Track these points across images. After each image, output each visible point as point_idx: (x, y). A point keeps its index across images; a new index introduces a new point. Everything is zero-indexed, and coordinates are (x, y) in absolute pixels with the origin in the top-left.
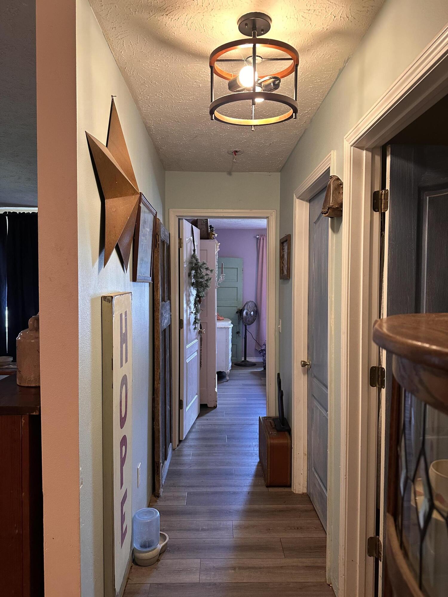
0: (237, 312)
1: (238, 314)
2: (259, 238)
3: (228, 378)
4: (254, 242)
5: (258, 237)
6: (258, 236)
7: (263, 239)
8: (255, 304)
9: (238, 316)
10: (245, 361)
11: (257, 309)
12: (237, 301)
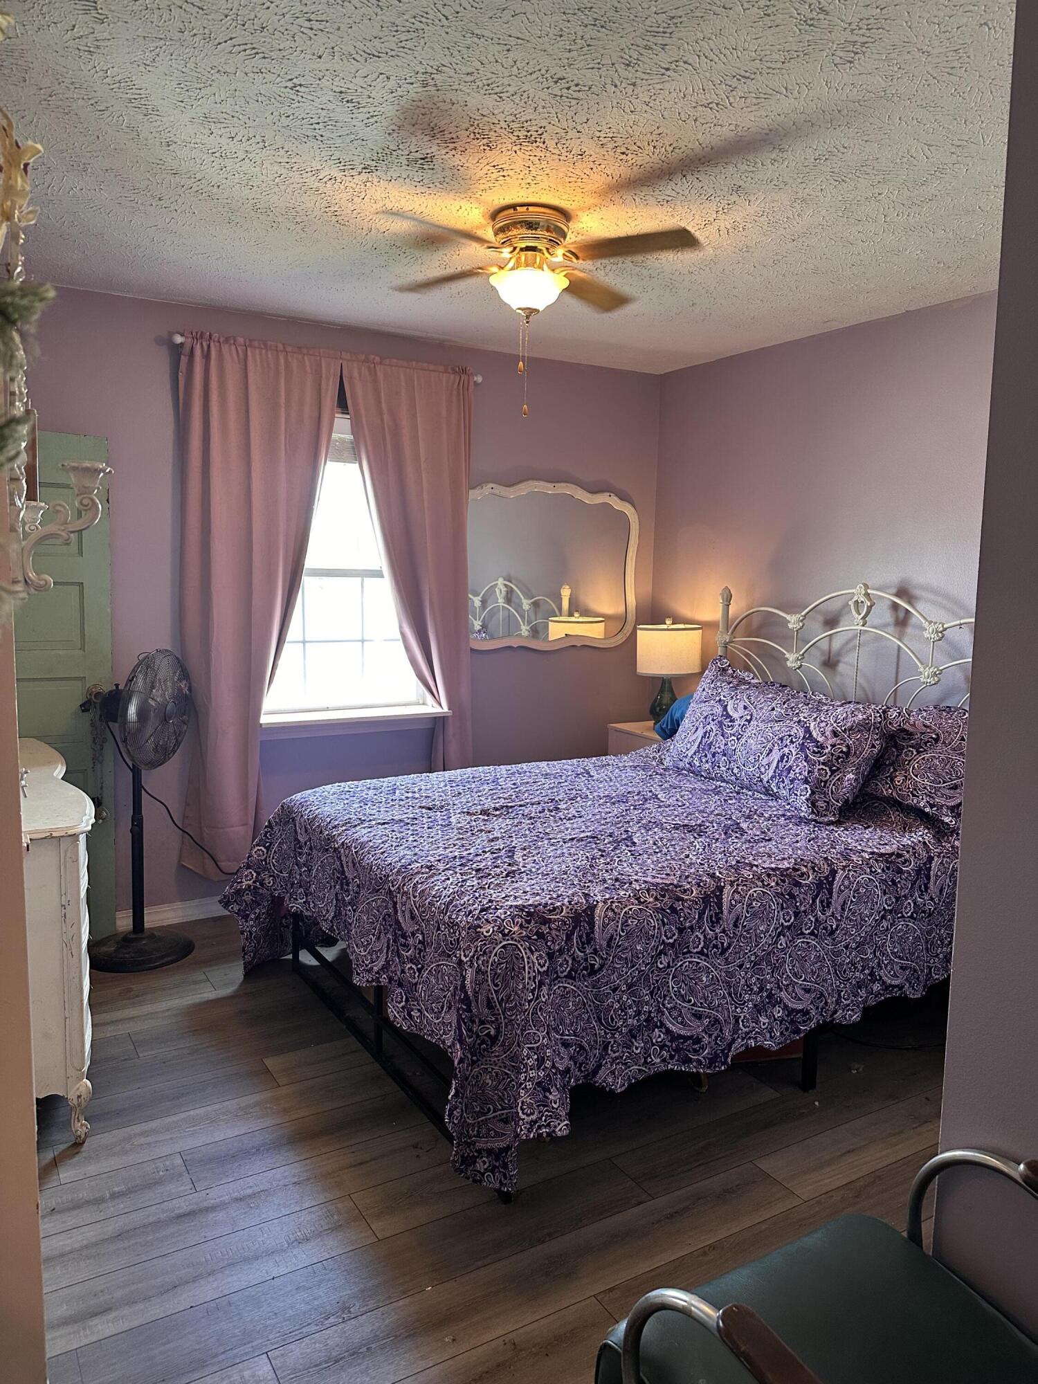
0: (85, 707)
1: (87, 717)
2: (187, 349)
3: (80, 1127)
4: (160, 363)
5: (179, 339)
6: (182, 335)
7: (207, 356)
8: (177, 658)
9: (93, 725)
10: (139, 935)
11: (190, 689)
12: (83, 648)
